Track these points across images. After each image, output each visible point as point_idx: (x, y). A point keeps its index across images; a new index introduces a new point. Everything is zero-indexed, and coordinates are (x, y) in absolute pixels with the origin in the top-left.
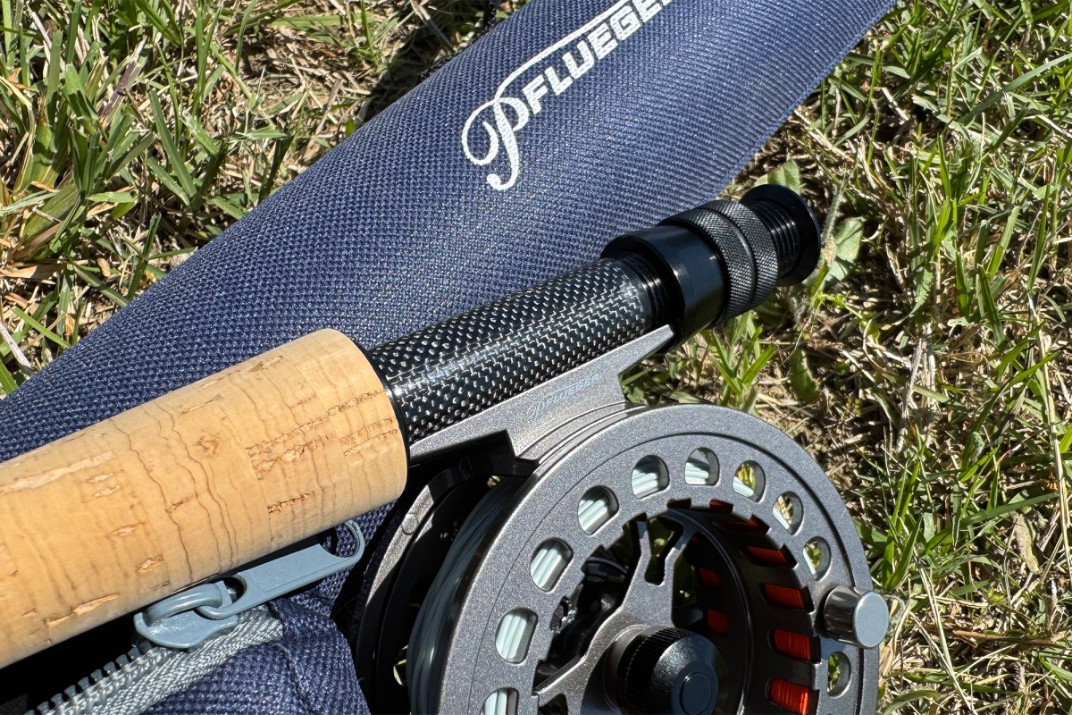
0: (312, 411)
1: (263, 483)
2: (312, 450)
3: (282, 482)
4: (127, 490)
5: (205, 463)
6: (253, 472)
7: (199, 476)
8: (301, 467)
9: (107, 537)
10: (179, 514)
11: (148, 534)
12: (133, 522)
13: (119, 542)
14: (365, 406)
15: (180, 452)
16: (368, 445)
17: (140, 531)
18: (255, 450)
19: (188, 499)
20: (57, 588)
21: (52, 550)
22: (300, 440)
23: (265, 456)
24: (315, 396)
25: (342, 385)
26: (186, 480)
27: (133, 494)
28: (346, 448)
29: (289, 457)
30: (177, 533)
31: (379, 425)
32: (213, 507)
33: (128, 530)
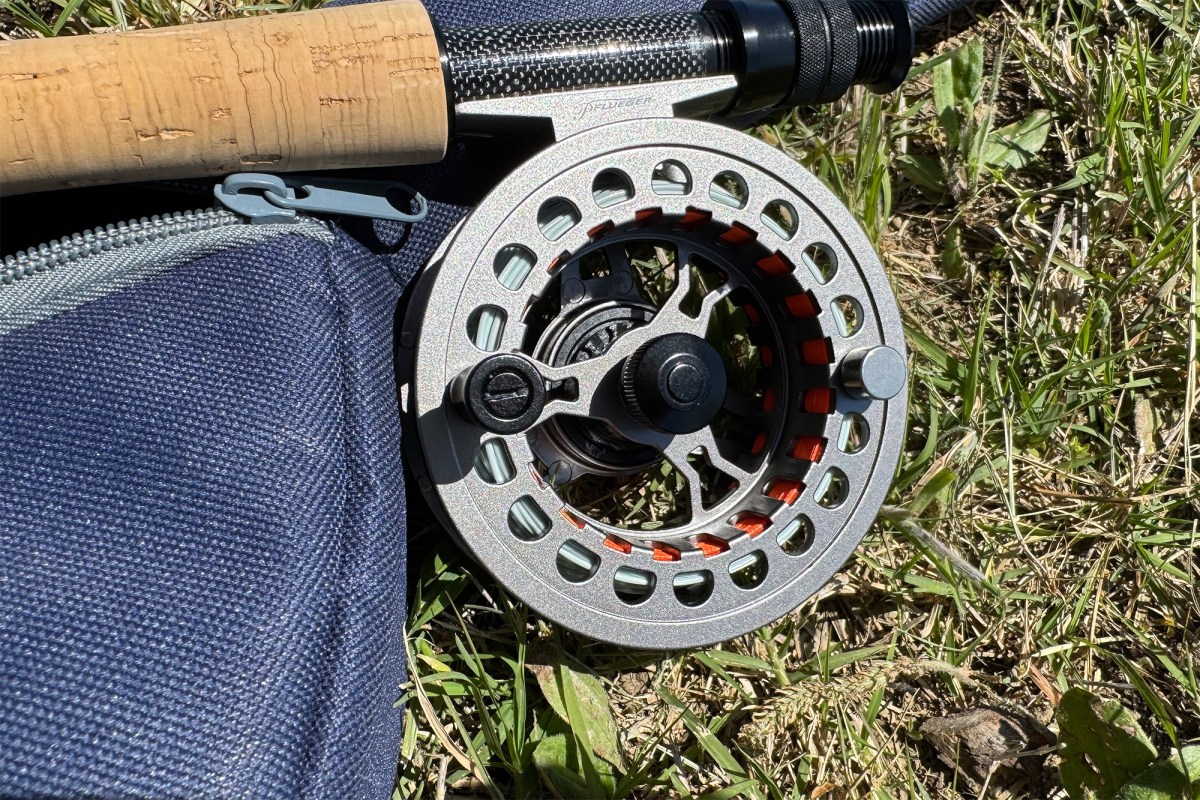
0: (369, 35)
1: (319, 76)
2: (363, 63)
3: (334, 81)
4: (213, 52)
5: (275, 48)
6: (312, 66)
7: (269, 57)
8: (351, 73)
9: (191, 79)
10: (248, 79)
11: (221, 87)
12: (213, 75)
13: (199, 86)
14: (414, 41)
15: (259, 37)
16: (412, 73)
17: (216, 83)
18: (317, 50)
19: (256, 71)
20: (148, 106)
21: (149, 76)
22: (354, 52)
23: (323, 56)
24: (375, 26)
25: (399, 24)
26: (259, 55)
27: (216, 55)
28: (392, 69)
29: (344, 63)
30: (244, 94)
31: (423, 59)
32: (275, 83)
33: (208, 80)
